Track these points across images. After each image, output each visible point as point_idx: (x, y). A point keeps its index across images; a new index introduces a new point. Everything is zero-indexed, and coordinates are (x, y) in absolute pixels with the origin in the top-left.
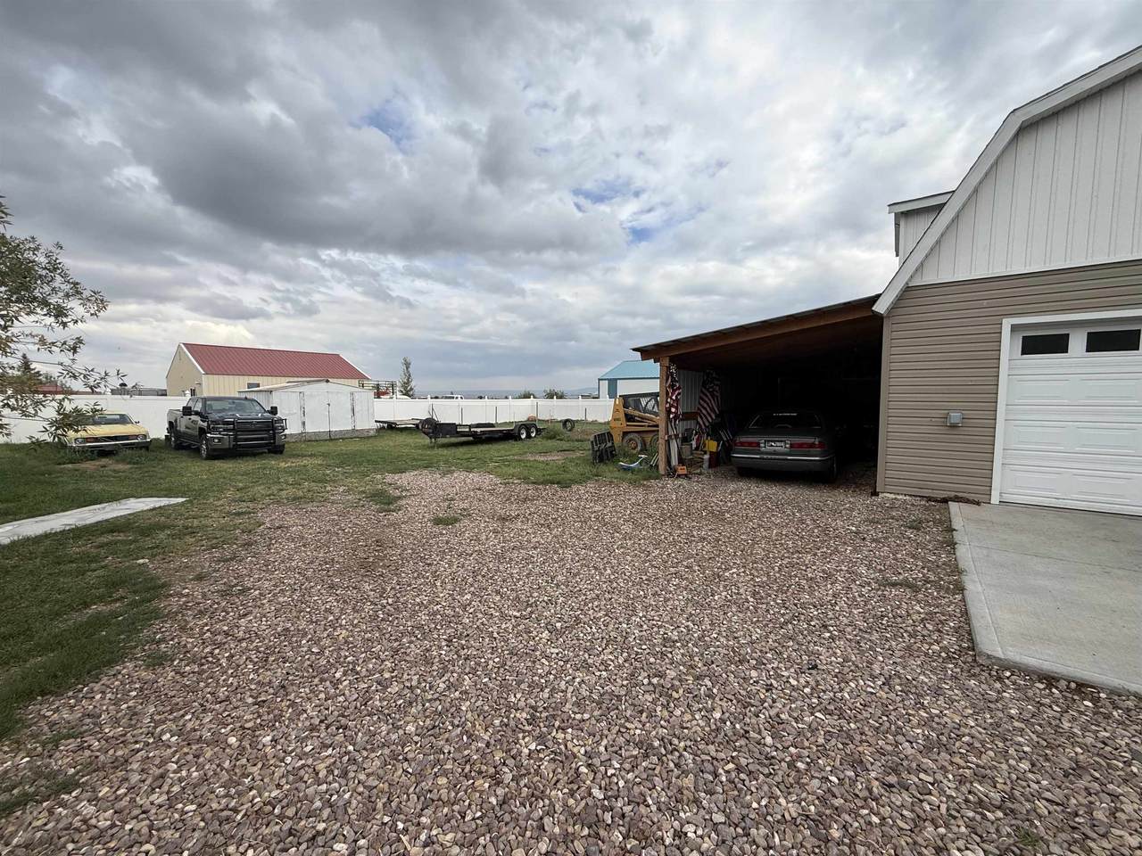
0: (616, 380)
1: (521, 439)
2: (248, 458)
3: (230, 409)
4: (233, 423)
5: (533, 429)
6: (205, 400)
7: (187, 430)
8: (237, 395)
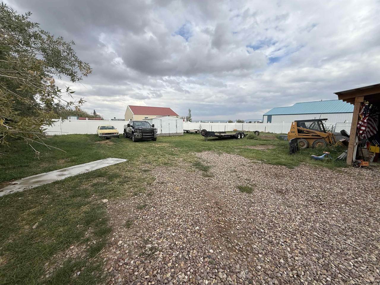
0: (271, 115)
1: (238, 138)
2: (146, 142)
3: (141, 125)
4: (141, 130)
5: (243, 135)
6: (134, 122)
7: (129, 132)
8: (142, 120)
